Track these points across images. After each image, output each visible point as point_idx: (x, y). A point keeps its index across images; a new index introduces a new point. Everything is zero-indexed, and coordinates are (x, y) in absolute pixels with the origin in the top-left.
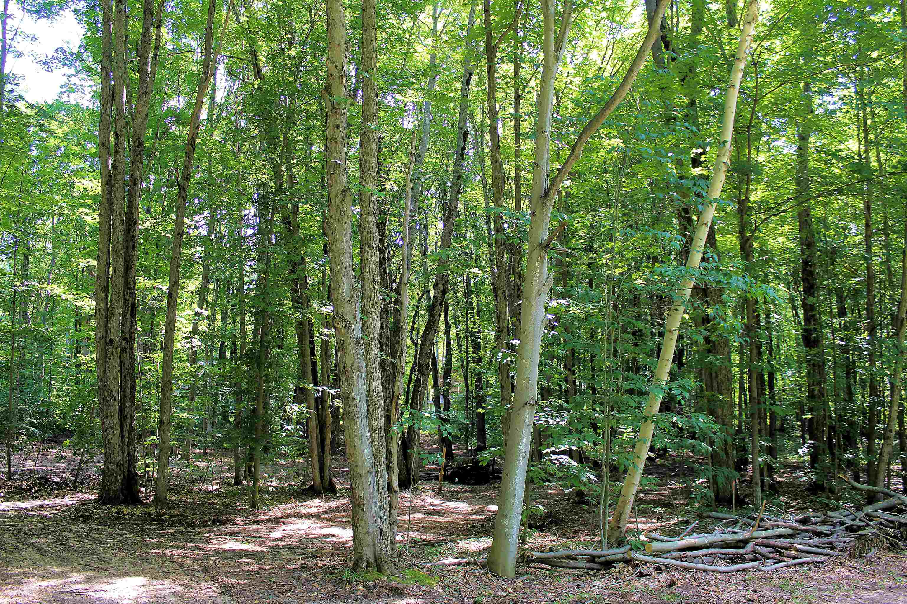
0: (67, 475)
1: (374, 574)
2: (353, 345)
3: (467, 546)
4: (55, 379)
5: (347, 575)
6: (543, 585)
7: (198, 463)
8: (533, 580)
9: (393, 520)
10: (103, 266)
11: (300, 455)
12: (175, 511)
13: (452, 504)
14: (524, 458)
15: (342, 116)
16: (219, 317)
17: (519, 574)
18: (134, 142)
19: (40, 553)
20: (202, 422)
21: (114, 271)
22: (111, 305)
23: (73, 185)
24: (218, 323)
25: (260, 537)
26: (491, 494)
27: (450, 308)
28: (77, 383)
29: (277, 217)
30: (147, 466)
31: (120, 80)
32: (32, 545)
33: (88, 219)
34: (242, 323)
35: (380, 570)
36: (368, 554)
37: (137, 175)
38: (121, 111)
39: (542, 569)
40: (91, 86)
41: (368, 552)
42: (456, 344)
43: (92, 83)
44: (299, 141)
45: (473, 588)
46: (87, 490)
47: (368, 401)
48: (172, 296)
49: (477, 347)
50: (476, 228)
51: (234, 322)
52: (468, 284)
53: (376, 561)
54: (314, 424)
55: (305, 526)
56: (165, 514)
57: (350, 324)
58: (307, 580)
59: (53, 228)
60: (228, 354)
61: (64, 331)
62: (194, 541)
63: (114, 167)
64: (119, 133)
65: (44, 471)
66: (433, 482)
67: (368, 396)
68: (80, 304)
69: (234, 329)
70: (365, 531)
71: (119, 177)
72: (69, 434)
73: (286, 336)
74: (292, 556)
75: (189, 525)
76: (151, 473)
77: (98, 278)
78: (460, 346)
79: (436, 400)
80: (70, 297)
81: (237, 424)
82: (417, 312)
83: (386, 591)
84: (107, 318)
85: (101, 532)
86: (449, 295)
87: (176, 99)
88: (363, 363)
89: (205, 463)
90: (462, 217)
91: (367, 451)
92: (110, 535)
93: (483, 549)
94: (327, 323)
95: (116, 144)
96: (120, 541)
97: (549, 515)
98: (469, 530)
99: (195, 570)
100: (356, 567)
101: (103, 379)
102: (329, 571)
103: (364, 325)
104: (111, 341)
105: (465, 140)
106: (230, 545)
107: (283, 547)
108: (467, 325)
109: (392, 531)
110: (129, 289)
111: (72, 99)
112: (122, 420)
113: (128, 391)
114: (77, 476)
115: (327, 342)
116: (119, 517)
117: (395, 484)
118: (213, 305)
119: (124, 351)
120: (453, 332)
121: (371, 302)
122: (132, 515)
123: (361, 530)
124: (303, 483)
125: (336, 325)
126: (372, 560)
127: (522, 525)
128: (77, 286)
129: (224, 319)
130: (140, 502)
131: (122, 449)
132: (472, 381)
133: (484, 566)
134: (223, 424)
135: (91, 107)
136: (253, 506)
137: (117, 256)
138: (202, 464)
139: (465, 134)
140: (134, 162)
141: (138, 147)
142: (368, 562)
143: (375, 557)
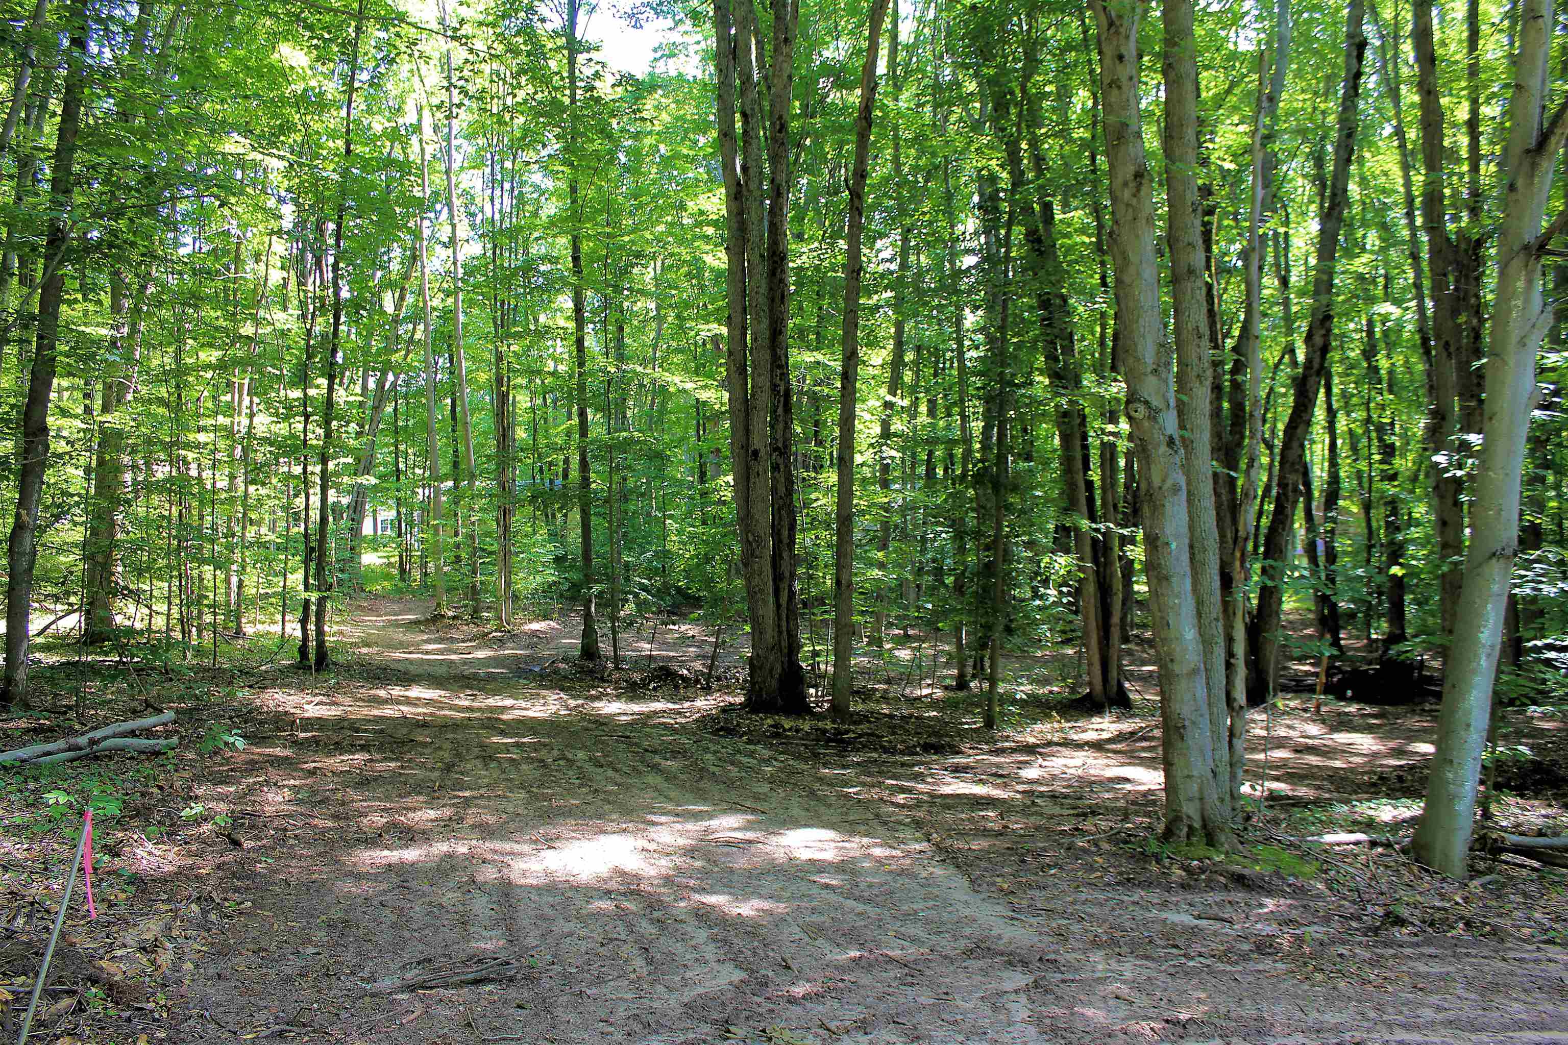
0: (698, 666)
1: (1201, 850)
2: (1163, 449)
3: (1371, 812)
4: (671, 517)
5: (1153, 847)
6: (1525, 895)
7: (897, 653)
8: (1504, 885)
9: (1235, 759)
10: (737, 333)
11: (1067, 642)
12: (864, 727)
13: (1342, 738)
14: (1489, 655)
15: (1127, 37)
16: (923, 408)
17: (1474, 873)
18: (773, 124)
19: (667, 779)
20: (901, 585)
21: (755, 340)
22: (753, 395)
23: (682, 207)
24: (923, 418)
25: (1002, 776)
26: (1414, 722)
27: (1336, 380)
28: (704, 523)
29: (1018, 232)
30: (816, 654)
31: (743, 25)
32: (655, 768)
33: (708, 259)
34: (964, 418)
35: (1211, 841)
36: (1191, 812)
37: (782, 178)
38: (749, 76)
39: (1525, 867)
40: (698, 43)
41: (1190, 810)
42: (1347, 447)
43: (699, 37)
44: (1050, 93)
45: (1384, 888)
46: (727, 689)
47: (1191, 547)
48: (848, 377)
49: (1389, 451)
50: (1385, 227)
51: (949, 415)
52: (1370, 333)
53: (1204, 826)
54: (1091, 588)
55: (1079, 762)
56: (847, 732)
57: (1158, 411)
58: (1084, 850)
59: (655, 278)
60: (940, 472)
61: (682, 439)
62: (895, 777)
63: (744, 169)
64: (749, 112)
65: (663, 658)
66: (1305, 696)
67: (1191, 540)
68: (704, 396)
69: (948, 427)
70: (1186, 772)
71: (753, 186)
72: (696, 602)
73: (1038, 438)
74: (1057, 810)
75: (886, 750)
76: (823, 667)
77: (730, 353)
78: (1354, 448)
79: (1311, 550)
80: (689, 386)
81: (959, 588)
82: (1271, 389)
83: (1222, 879)
84: (747, 415)
85: (752, 754)
86: (1335, 355)
87: (832, 46)
88: (1182, 481)
89: (908, 652)
90: (1356, 209)
91: (1190, 634)
92: (767, 761)
93: (1404, 821)
94: (1111, 412)
95: (745, 132)
96: (781, 770)
97: (1537, 766)
98: (1374, 785)
99: (900, 823)
100: (1168, 834)
101: (746, 517)
102: (1118, 839)
103: (1182, 410)
104: (756, 453)
105: (1360, 57)
106: (955, 786)
107: (1042, 795)
108: (1368, 410)
109: (1233, 777)
110: (780, 367)
111: (672, 68)
112: (778, 578)
113: (785, 533)
114: (711, 668)
115: (1113, 446)
116: (777, 732)
117: (1240, 695)
118: (913, 390)
119: (775, 468)
120: (1342, 423)
121: (1192, 373)
122: (797, 731)
123: (1179, 772)
124: (1073, 689)
125: (1133, 414)
126: (1197, 825)
127: (1482, 782)
128: (697, 368)
129: (931, 413)
130: (808, 710)
131: (779, 626)
132: (1379, 514)
133: (1404, 851)
134: (934, 588)
135: (700, 76)
136: (989, 724)
137: (757, 314)
138: (904, 654)
139: (1362, 45)
140: (775, 159)
141: (780, 131)
142: (1190, 827)
143: (1203, 819)
